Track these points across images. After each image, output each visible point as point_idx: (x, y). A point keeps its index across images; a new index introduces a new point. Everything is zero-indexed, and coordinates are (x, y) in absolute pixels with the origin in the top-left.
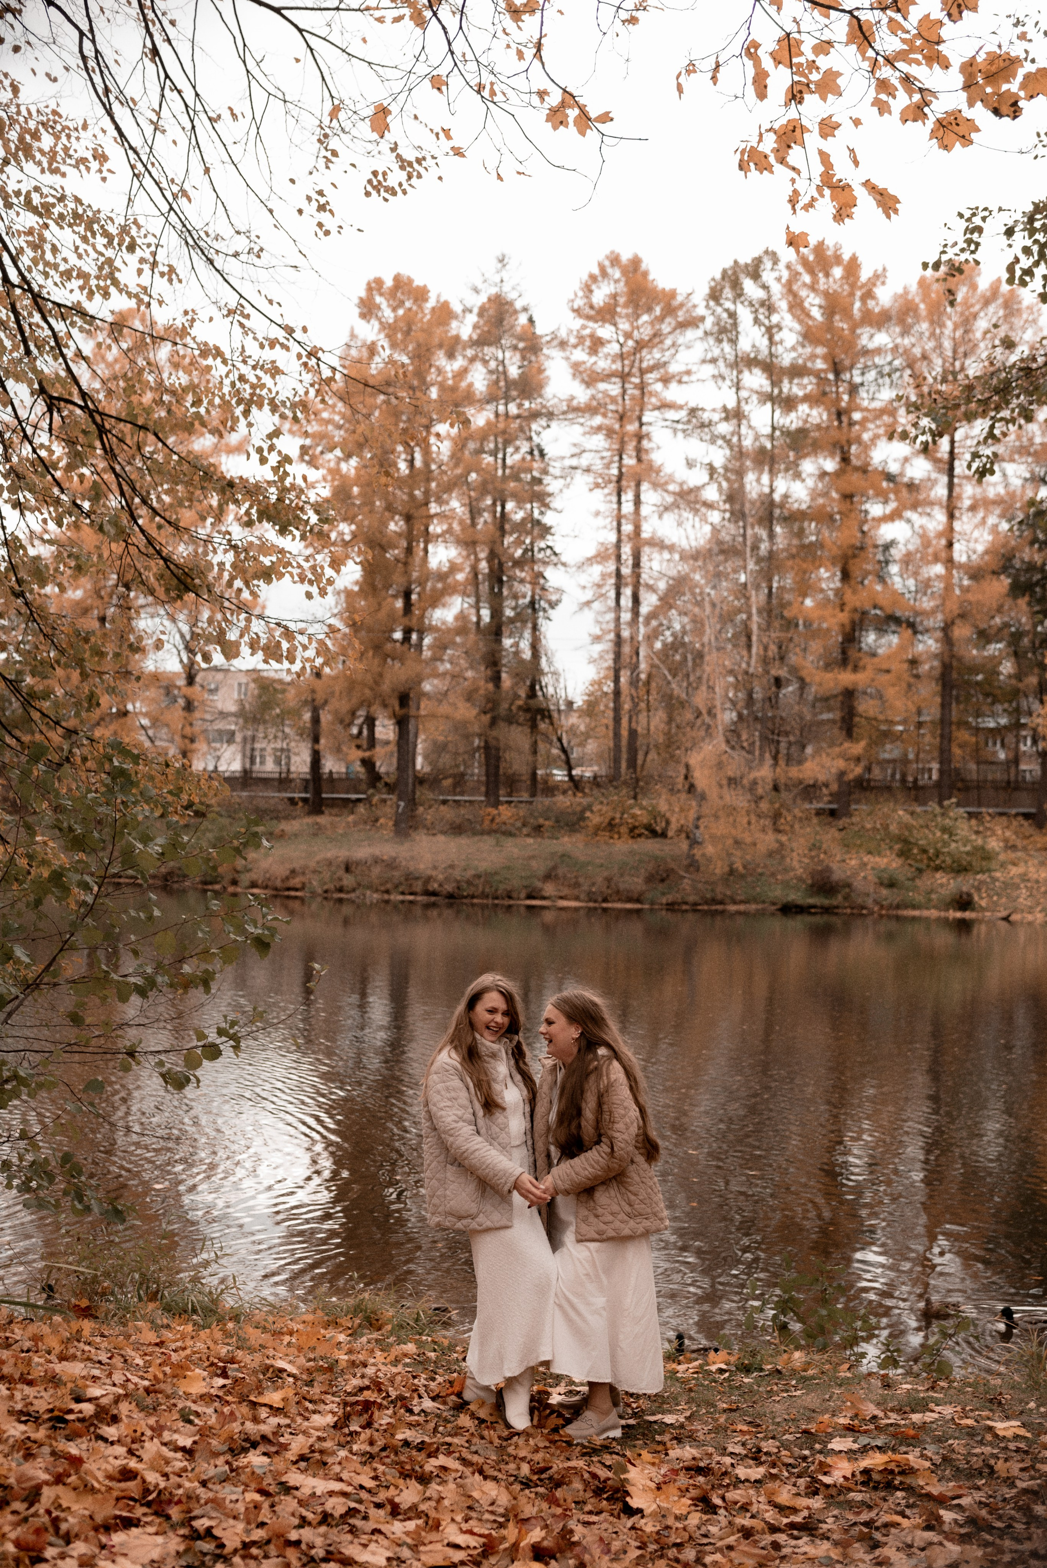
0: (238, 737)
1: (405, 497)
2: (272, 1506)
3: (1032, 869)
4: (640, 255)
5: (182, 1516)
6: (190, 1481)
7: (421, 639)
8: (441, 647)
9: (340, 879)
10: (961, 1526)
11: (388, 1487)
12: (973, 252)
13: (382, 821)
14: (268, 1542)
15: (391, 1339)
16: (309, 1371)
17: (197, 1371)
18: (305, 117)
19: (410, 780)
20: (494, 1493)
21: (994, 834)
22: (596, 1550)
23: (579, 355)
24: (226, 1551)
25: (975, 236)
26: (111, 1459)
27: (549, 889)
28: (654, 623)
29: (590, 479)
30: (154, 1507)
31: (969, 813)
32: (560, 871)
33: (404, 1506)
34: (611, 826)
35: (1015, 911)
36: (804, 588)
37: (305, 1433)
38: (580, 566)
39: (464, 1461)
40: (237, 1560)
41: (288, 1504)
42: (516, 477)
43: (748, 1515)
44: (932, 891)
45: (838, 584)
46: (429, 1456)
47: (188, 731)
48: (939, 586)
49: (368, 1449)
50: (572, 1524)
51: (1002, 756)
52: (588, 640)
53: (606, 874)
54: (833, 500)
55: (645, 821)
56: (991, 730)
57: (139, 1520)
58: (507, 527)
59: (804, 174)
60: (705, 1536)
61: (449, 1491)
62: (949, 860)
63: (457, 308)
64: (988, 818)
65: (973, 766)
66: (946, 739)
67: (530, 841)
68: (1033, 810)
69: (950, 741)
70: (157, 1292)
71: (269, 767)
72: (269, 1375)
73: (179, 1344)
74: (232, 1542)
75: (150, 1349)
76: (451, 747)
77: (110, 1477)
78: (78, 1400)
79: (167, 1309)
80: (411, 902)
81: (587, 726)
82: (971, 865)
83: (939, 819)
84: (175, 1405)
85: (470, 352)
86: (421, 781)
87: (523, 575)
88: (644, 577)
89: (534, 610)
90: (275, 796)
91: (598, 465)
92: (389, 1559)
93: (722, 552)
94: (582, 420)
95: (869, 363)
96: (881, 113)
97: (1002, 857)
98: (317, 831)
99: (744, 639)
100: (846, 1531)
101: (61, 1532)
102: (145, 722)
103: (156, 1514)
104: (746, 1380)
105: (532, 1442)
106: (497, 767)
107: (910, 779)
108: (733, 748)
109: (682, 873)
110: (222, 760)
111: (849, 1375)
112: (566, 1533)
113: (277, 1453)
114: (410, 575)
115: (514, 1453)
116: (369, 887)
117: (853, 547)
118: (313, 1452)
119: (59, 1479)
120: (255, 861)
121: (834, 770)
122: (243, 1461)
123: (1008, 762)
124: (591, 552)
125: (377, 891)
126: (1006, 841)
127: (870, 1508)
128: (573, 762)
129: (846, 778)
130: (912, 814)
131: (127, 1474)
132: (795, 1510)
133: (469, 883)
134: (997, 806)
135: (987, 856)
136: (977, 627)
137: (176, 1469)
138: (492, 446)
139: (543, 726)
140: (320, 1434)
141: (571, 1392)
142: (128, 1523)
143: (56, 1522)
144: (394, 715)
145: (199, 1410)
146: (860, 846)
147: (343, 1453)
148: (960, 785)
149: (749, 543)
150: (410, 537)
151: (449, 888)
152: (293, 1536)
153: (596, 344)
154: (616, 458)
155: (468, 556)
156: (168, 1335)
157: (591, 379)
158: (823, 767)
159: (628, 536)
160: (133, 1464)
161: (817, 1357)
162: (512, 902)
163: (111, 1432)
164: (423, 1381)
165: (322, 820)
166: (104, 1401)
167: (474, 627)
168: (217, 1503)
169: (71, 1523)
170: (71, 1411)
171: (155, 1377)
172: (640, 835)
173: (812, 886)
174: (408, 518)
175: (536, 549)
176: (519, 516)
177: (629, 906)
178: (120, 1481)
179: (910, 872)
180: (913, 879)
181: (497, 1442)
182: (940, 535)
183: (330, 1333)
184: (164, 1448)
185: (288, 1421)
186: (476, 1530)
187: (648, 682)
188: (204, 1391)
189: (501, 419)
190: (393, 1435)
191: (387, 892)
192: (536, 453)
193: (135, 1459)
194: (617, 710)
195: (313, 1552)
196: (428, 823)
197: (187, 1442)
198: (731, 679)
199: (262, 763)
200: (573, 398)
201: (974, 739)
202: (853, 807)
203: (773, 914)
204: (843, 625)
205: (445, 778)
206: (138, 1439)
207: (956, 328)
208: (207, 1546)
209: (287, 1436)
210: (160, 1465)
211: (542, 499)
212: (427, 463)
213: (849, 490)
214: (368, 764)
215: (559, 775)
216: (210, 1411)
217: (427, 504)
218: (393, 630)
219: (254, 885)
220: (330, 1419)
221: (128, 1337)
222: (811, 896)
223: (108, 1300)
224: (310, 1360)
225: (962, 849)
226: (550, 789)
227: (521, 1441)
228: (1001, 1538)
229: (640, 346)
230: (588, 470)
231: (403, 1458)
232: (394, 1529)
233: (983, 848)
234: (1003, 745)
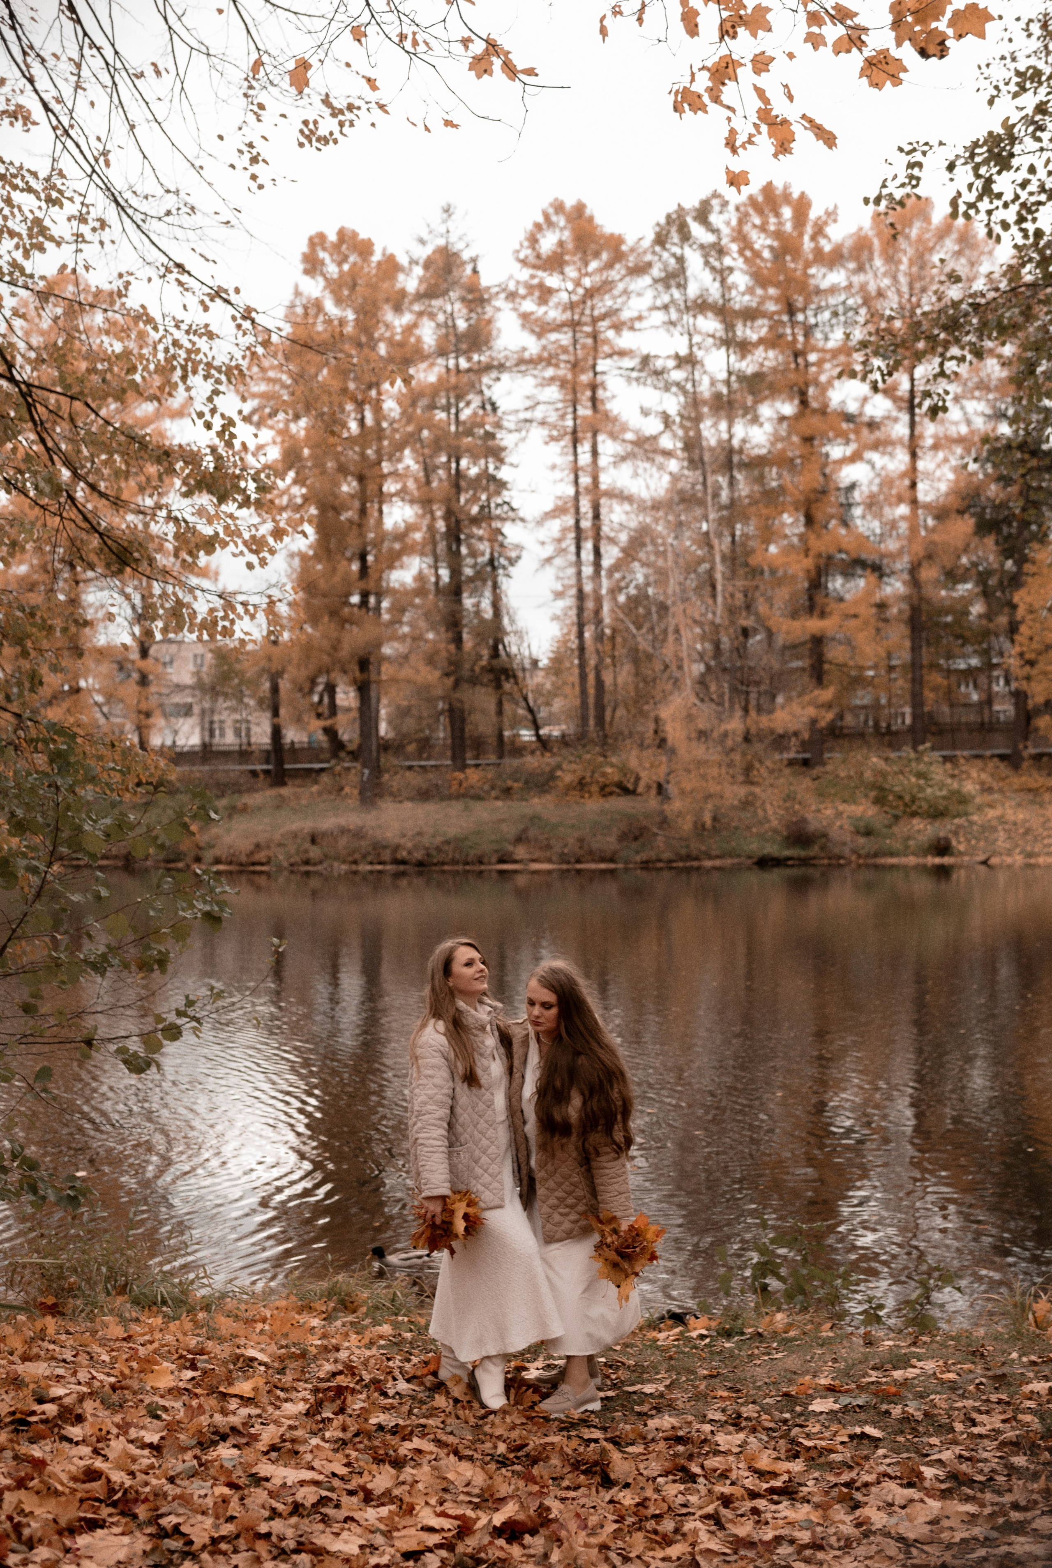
0: (196, 709)
1: (356, 457)
2: (242, 1499)
3: (1010, 811)
4: (584, 200)
5: (150, 1514)
6: (158, 1478)
7: (379, 602)
8: (399, 610)
9: (306, 851)
10: (942, 1482)
11: (361, 1474)
12: (914, 187)
13: (347, 790)
14: (238, 1536)
15: (367, 1321)
16: (281, 1359)
17: (165, 1364)
18: (229, 69)
19: (374, 747)
20: (469, 1474)
21: (969, 777)
22: (573, 1525)
23: (528, 306)
24: (195, 1547)
25: (916, 172)
26: (76, 1460)
27: (521, 852)
28: (617, 575)
29: (544, 432)
30: (121, 1506)
31: (944, 757)
32: (531, 833)
33: (378, 1492)
34: (581, 785)
35: (994, 853)
36: (768, 534)
37: (277, 1422)
38: (540, 522)
39: (439, 1443)
40: (205, 1556)
41: (259, 1496)
42: (469, 433)
43: (728, 1482)
44: (909, 838)
45: (802, 529)
46: (404, 1439)
47: (144, 706)
48: (903, 526)
49: (341, 1435)
50: (548, 1502)
51: (975, 697)
52: (551, 596)
53: (576, 834)
54: (793, 444)
55: (616, 778)
56: (962, 672)
57: (104, 1521)
58: (463, 484)
59: (740, 112)
60: (684, 1506)
61: (423, 1474)
62: (925, 806)
63: (403, 260)
64: (962, 761)
65: (946, 709)
66: (917, 682)
67: (499, 803)
68: (1007, 751)
69: (921, 684)
70: (126, 1285)
71: (229, 739)
72: (239, 1365)
73: (147, 1338)
74: (200, 1538)
75: (118, 1344)
76: (415, 712)
77: (74, 1479)
78: (41, 1401)
79: (136, 1302)
80: (380, 872)
81: (553, 684)
82: (946, 808)
83: (914, 764)
84: (142, 1401)
85: (417, 308)
86: (385, 746)
87: (481, 532)
88: (605, 529)
89: (494, 568)
90: (235, 768)
91: (553, 418)
92: (361, 1547)
93: (683, 500)
94: (536, 372)
95: (823, 304)
96: (816, 48)
97: (978, 800)
98: (281, 803)
99: (709, 589)
100: (827, 1493)
101: (24, 1538)
102: (99, 698)
103: (123, 1514)
104: (727, 1345)
105: (508, 1419)
106: (462, 730)
107: (884, 725)
108: (702, 700)
109: (655, 830)
110: (181, 734)
111: (831, 1334)
112: (544, 1509)
113: (247, 1444)
114: (365, 537)
115: (489, 1431)
116: (337, 858)
117: (815, 491)
118: (284, 1441)
119: (21, 1484)
120: (218, 837)
121: (805, 719)
122: (212, 1455)
123: (980, 704)
124: (549, 506)
125: (344, 862)
126: (982, 783)
127: (851, 1468)
128: (540, 722)
129: (818, 726)
130: (886, 760)
131: (92, 1475)
132: (774, 1475)
133: (438, 849)
134: (972, 748)
135: (964, 800)
136: (944, 567)
137: (143, 1467)
138: (444, 401)
139: (507, 686)
140: (291, 1422)
141: (549, 1366)
142: (93, 1525)
143: (17, 1528)
144: (355, 681)
145: (167, 1404)
146: (835, 795)
147: (315, 1441)
148: (934, 729)
149: (710, 491)
150: (363, 498)
151: (418, 855)
152: (263, 1528)
153: (545, 294)
154: (570, 410)
155: (423, 516)
156: (136, 1328)
157: (540, 328)
158: (794, 716)
159: (586, 489)
160: (99, 1464)
161: (799, 1318)
162: (483, 867)
163: (75, 1432)
164: (398, 1363)
165: (285, 791)
166: (67, 1401)
167: (432, 588)
168: (184, 1499)
169: (33, 1527)
170: (33, 1413)
171: (122, 1373)
172: (611, 794)
173: (787, 838)
174: (361, 479)
175: (493, 505)
176: (474, 471)
177: (603, 866)
178: (84, 1482)
179: (886, 819)
180: (889, 826)
181: (472, 1421)
182: (903, 475)
183: (303, 1318)
184: (131, 1446)
185: (258, 1411)
186: (451, 1512)
187: (613, 638)
188: (172, 1384)
189: (453, 373)
190: (366, 1420)
191: (355, 862)
192: (488, 407)
193: (100, 1458)
194: (582, 666)
195: (284, 1544)
196: (395, 790)
197: (155, 1438)
198: (698, 630)
199: (222, 735)
200: (524, 349)
201: (945, 682)
202: (827, 755)
203: (749, 869)
204: (808, 571)
205: (410, 743)
206: (103, 1438)
207: (911, 263)
208: (175, 1544)
209: (257, 1426)
210: (127, 1464)
211: (497, 454)
212: (378, 422)
213: (808, 433)
214: (331, 732)
215: (527, 735)
216: (178, 1405)
217: (379, 463)
218: (349, 594)
219: (217, 861)
220: (302, 1407)
221: (94, 1333)
222: (788, 848)
223: (75, 1296)
224: (282, 1347)
225: (939, 793)
226: (518, 750)
227: (498, 1420)
228: (982, 1491)
229: (590, 293)
230: (543, 423)
231: (376, 1443)
232: (367, 1516)
233: (958, 792)
234: (976, 686)
